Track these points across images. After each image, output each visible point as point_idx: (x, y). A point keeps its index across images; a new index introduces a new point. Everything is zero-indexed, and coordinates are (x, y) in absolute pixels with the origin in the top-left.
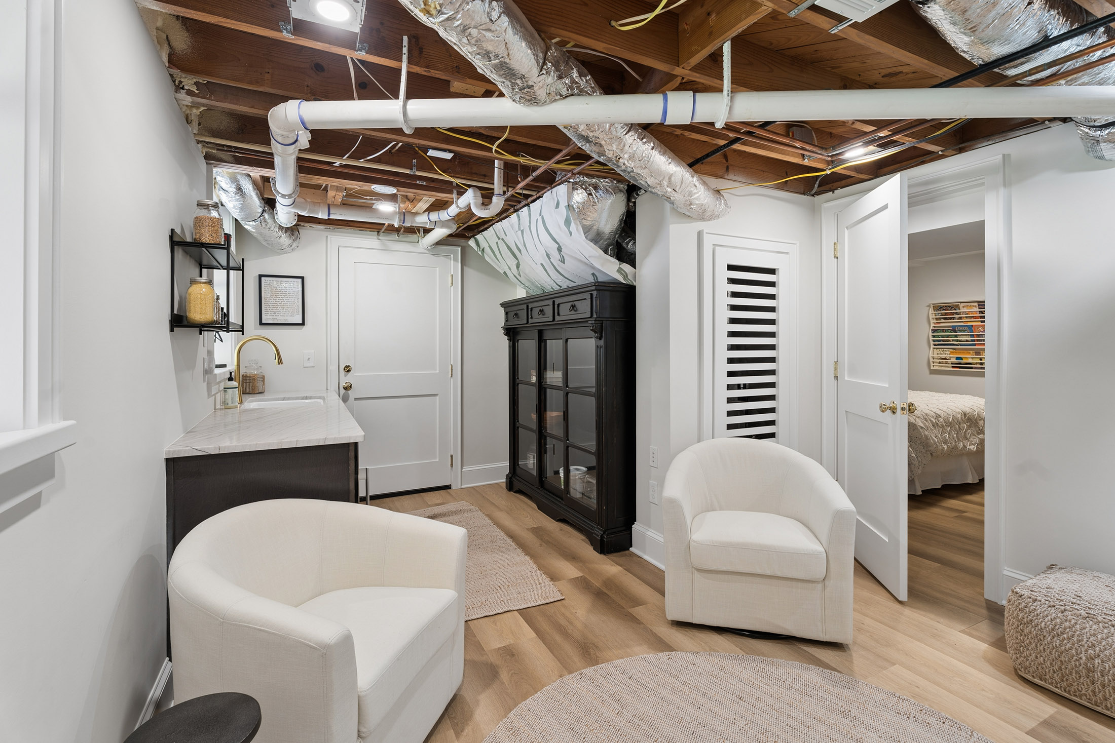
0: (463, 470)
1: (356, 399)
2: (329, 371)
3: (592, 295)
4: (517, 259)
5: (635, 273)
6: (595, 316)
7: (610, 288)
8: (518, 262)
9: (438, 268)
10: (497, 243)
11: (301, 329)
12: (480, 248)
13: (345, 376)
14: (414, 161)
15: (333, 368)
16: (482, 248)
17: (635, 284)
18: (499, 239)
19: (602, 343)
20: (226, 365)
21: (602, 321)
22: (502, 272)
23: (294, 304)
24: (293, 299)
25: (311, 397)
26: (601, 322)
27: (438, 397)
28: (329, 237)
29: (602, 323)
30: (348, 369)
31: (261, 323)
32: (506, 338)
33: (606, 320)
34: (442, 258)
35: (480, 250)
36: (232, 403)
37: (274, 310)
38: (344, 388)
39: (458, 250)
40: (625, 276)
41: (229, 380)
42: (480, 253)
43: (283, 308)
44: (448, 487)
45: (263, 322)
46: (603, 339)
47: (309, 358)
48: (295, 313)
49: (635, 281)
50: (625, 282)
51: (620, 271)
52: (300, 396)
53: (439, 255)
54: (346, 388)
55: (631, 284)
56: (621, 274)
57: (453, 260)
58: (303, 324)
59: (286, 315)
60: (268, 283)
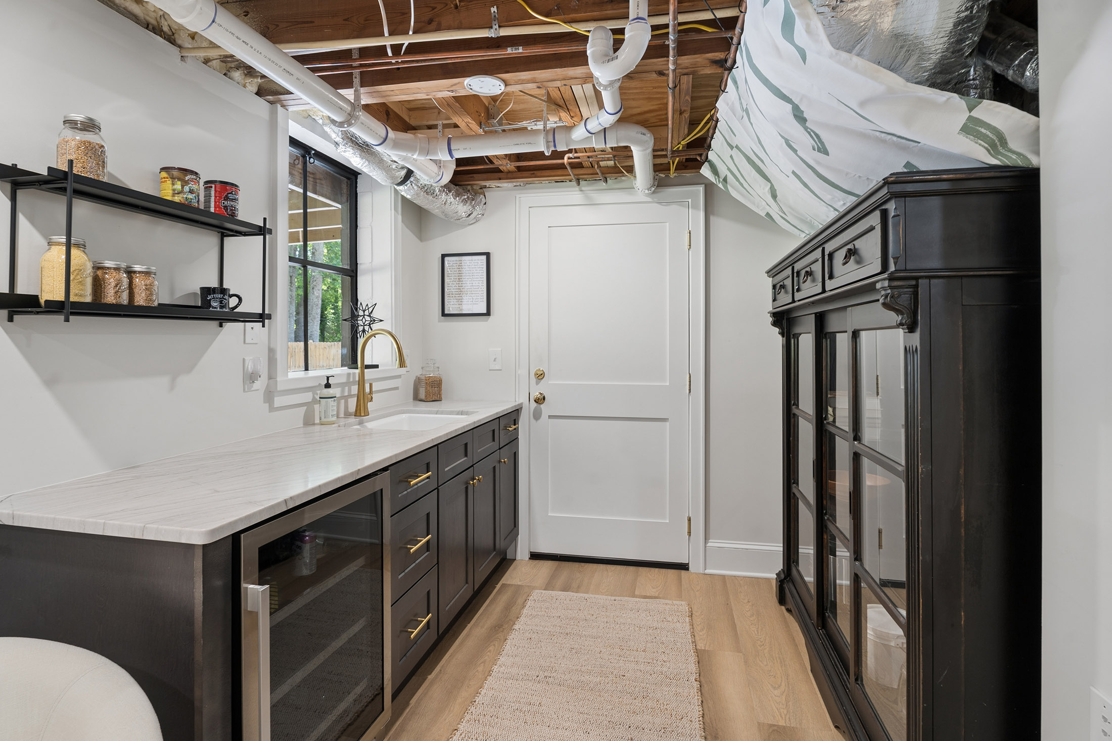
0: (709, 544)
1: (550, 417)
2: (517, 376)
3: (884, 214)
4: (768, 180)
5: (1037, 129)
6: (892, 268)
7: (944, 186)
8: (772, 187)
9: (668, 224)
10: (731, 157)
11: (487, 321)
12: (719, 177)
13: (537, 383)
14: (492, 9)
15: (523, 372)
16: (722, 176)
17: (1034, 161)
18: (732, 147)
19: (915, 339)
20: (378, 365)
21: (916, 279)
22: (763, 214)
23: (478, 288)
24: (477, 282)
25: (467, 412)
26: (913, 282)
27: (668, 424)
28: (518, 196)
29: (916, 286)
30: (540, 376)
31: (444, 314)
32: (777, 330)
33: (930, 277)
34: (674, 207)
35: (719, 181)
36: (325, 418)
37: (457, 298)
38: (535, 401)
39: (699, 191)
40: (997, 141)
41: (325, 387)
42: (720, 185)
43: (467, 294)
44: (684, 567)
45: (446, 313)
46: (919, 329)
47: (495, 359)
48: (479, 300)
49: (1037, 153)
50: (994, 162)
51: (971, 128)
52: (456, 410)
53: (669, 203)
54: (537, 401)
55: (1020, 163)
56: (979, 136)
57: (692, 207)
58: (488, 313)
59: (469, 303)
60: (452, 264)
